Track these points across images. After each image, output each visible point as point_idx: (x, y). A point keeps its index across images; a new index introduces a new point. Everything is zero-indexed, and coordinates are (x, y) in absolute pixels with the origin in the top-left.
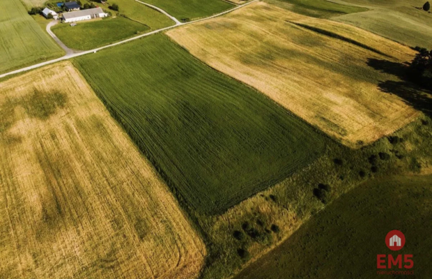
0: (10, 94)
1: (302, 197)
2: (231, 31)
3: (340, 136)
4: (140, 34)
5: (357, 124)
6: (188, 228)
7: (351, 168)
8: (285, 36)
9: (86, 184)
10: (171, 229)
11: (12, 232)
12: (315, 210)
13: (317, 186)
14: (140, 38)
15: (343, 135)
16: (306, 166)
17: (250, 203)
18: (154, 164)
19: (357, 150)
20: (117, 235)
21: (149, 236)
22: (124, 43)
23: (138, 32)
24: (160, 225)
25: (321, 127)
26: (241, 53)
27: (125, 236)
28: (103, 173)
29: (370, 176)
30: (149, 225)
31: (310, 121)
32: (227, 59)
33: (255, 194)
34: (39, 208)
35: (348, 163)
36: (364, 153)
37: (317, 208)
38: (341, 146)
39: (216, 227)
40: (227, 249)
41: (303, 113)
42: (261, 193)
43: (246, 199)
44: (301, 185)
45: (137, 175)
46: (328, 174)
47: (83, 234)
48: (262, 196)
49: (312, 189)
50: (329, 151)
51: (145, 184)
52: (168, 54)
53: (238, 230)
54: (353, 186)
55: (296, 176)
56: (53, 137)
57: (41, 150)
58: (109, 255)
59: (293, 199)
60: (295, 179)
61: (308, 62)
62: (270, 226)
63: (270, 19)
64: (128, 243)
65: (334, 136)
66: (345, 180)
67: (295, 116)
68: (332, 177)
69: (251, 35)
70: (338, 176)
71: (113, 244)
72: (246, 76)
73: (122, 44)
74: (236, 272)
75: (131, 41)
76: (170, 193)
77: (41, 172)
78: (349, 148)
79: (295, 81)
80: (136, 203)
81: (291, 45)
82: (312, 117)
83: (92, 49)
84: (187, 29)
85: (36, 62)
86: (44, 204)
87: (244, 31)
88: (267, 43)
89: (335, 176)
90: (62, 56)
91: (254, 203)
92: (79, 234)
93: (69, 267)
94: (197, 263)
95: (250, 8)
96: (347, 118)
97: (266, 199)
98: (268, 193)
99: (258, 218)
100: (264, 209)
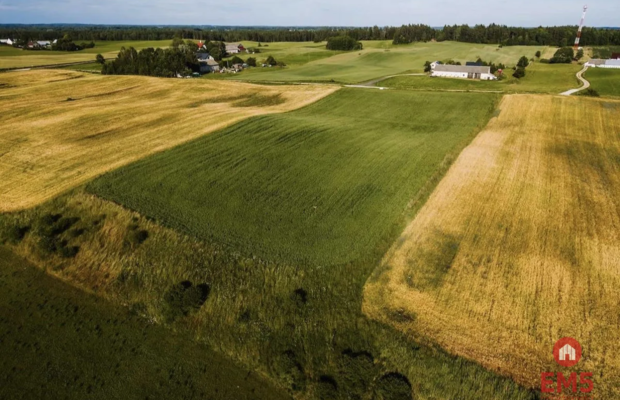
42: (138, 216)
97: (136, 227)
98: (147, 225)
99: (89, 229)
100: (108, 228)
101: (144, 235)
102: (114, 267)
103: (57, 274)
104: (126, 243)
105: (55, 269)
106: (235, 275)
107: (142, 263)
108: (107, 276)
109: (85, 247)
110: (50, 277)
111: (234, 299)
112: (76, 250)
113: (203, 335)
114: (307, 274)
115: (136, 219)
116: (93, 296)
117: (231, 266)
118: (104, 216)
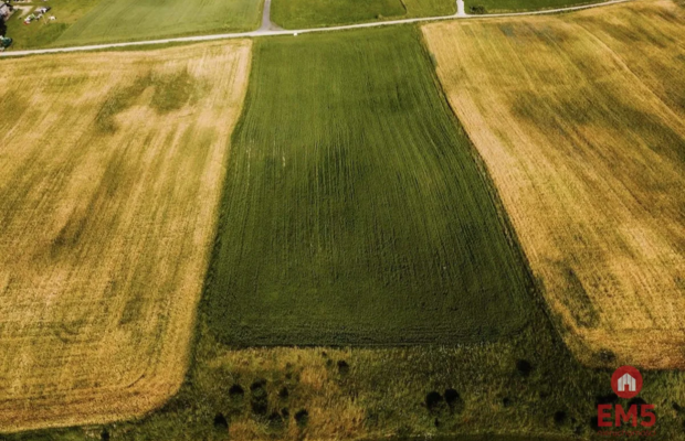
0: (157, 68)
1: (398, 395)
2: (543, 47)
3: (573, 323)
4: (381, 20)
5: (643, 316)
6: (183, 343)
7: (543, 395)
8: (656, 82)
9: (127, 218)
10: (161, 331)
11: (15, 241)
12: (410, 430)
13: (441, 391)
14: (376, 27)
15: (580, 323)
16: (451, 345)
17: (293, 355)
18: (220, 228)
19: (584, 367)
20: (102, 303)
21: (131, 325)
22: (346, 30)
23: (380, 16)
24: (155, 317)
25: (548, 286)
26: (529, 93)
27: (106, 310)
28: (155, 213)
29: (579, 431)
30: (143, 311)
31: (536, 266)
32: (492, 97)
33: (312, 346)
34: (60, 226)
35: (542, 382)
36: (595, 381)
37: (417, 428)
38: (556, 341)
39: (215, 363)
40: (204, 403)
41: (536, 246)
42: (324, 350)
43: (291, 346)
44: (414, 372)
45: (188, 233)
46: (485, 381)
47: (72, 281)
48: (324, 354)
49: (430, 390)
50: (524, 341)
51: (185, 252)
52: (397, 64)
53: (243, 386)
54: (525, 430)
55: (419, 353)
56: (148, 141)
57: (122, 152)
58: (74, 324)
59: (379, 388)
60: (410, 357)
61: (658, 149)
62: (297, 410)
63: (654, 41)
64: (103, 321)
65: (560, 316)
66: (510, 410)
67: (516, 245)
68: (485, 391)
69: (580, 64)
70: (499, 395)
71: (88, 314)
72: (493, 138)
73: (341, 30)
75: (357, 29)
76: (202, 281)
77: (98, 182)
78: (569, 355)
79: (585, 179)
80: (155, 272)
81: (653, 104)
82: (548, 261)
83: (293, 29)
84: (463, 27)
85: (214, 31)
86: (69, 223)
87: (570, 53)
88: (600, 88)
89: (495, 393)
90: (251, 30)
91: (299, 357)
92: (68, 278)
93: (29, 313)
94: (152, 399)
95: (629, 8)
96: (631, 293)
97: (330, 362)
99: (289, 386)
100: (309, 377)
102: (353, 411)
104: (339, 383)
107: (377, 394)
108: (355, 421)
109: (308, 406)
112: (304, 413)
113: (481, 428)
118: (289, 366)
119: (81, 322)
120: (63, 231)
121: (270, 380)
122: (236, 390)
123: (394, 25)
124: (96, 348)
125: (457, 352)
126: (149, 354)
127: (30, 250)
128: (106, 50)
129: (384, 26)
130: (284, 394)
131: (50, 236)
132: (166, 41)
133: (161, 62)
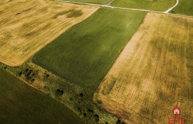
5: (123, 101)
9: (41, 34)
10: (27, 55)
13: (61, 90)
15: (102, 93)
19: (92, 101)
20: (24, 47)
21: (24, 52)
24: (28, 52)
30: (28, 50)
31: (107, 76)
36: (91, 105)
39: (28, 64)
42: (46, 70)
45: (47, 40)
46: (70, 93)
49: (59, 89)
51: (43, 43)
53: (29, 70)
55: (64, 81)
56: (59, 22)
57: (52, 23)
60: (61, 80)
64: (21, 49)
65: (100, 89)
66: (70, 101)
70: (70, 97)
71: (21, 47)
74: (15, 76)
77: (43, 27)
78: (92, 97)
80: (35, 45)
82: (112, 77)
86: (33, 32)
91: (41, 69)
92: (24, 41)
93: (14, 44)
94: (16, 65)
96: (126, 94)
97: (46, 73)
98: (48, 73)
99: (35, 74)
100: (40, 74)
101: (48, 76)
102: (43, 84)
103: (31, 85)
104: (44, 78)
105: (30, 84)
106: (69, 88)
107: (49, 84)
108: (42, 86)
109: (35, 79)
110: (29, 86)
111: (68, 95)
112: (34, 80)
113: (63, 102)
114: (83, 89)
115: (46, 71)
116: (39, 91)
117: (68, 85)
118: (38, 70)
119: (19, 48)
120: (31, 33)
121: (34, 71)
122: (27, 70)
123: (141, 11)
124: (17, 53)
125: (71, 84)
126: (22, 57)
127: (23, 34)
128: (70, 3)
129: (138, 10)
130: (33, 75)
131: (28, 33)
132: (82, 3)
133: (78, 7)
